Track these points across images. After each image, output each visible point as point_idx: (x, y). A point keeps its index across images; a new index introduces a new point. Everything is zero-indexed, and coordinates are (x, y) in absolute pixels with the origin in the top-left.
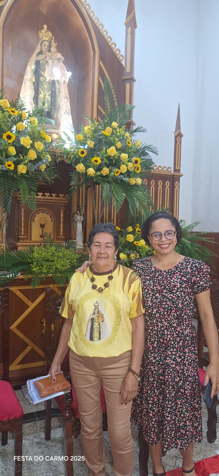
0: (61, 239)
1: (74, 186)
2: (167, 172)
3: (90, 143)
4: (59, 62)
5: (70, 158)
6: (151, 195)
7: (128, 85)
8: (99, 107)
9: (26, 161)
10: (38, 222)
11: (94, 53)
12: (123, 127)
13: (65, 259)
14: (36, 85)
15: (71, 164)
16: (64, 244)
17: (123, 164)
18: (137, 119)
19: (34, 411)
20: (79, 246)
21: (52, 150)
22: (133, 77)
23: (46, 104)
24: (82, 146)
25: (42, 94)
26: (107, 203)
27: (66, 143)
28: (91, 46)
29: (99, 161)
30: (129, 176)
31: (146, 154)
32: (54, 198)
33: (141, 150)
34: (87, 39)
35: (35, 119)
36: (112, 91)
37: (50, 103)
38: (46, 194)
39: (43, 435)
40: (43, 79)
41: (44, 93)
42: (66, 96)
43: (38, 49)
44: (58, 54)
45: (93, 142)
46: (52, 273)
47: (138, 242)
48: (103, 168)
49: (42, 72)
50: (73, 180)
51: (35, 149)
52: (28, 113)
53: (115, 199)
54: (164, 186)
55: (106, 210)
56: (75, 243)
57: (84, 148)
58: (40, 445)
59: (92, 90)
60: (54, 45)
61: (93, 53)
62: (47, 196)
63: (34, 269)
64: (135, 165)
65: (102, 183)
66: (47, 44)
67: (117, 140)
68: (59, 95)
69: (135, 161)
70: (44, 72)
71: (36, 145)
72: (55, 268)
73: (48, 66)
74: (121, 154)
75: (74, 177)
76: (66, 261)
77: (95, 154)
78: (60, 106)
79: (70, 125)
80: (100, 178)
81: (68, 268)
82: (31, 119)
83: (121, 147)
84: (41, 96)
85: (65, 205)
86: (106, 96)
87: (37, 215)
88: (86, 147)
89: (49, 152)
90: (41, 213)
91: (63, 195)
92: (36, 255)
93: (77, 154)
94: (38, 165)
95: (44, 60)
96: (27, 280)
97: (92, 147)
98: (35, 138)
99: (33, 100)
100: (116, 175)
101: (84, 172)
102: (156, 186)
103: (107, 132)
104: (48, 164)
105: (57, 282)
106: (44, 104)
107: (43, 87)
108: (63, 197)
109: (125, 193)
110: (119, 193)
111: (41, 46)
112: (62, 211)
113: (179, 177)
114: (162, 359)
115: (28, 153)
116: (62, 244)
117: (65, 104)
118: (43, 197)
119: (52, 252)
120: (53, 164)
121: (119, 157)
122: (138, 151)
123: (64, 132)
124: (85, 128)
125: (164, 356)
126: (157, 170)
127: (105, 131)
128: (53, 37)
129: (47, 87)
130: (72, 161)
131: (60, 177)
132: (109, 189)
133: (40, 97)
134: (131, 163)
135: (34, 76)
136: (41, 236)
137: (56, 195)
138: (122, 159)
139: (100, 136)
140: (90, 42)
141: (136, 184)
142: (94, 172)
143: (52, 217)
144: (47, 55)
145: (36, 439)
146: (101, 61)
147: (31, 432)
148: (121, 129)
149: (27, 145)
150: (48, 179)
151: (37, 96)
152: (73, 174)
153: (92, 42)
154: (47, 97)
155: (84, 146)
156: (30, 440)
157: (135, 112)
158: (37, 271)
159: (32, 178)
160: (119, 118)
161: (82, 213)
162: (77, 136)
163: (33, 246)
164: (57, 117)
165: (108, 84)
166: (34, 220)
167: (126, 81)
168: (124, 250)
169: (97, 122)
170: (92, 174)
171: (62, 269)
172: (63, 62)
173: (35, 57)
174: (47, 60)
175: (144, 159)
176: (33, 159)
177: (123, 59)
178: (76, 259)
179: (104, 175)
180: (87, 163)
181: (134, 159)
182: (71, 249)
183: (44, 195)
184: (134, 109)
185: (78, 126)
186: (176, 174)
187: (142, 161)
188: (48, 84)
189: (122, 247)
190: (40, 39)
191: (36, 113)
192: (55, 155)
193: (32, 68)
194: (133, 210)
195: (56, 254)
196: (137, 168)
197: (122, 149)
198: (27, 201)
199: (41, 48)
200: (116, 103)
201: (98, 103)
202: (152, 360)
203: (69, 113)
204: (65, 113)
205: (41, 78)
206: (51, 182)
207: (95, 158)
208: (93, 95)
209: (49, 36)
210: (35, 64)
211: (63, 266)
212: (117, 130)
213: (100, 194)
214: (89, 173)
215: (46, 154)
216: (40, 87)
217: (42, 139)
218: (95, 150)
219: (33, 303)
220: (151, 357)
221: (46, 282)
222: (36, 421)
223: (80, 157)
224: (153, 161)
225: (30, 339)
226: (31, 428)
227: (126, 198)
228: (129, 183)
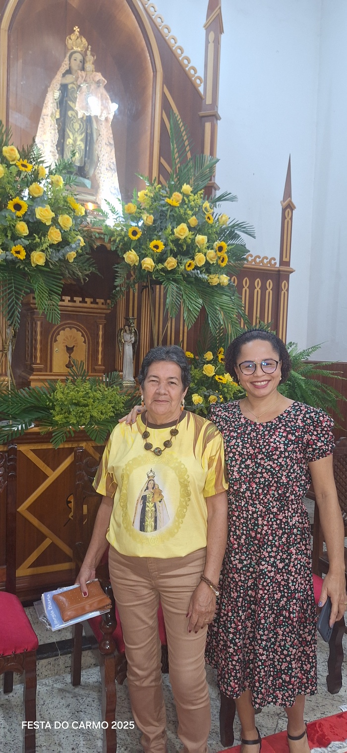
0: (99, 371)
1: (120, 286)
2: (269, 265)
3: (147, 217)
4: (99, 86)
5: (114, 241)
6: (243, 302)
7: (208, 126)
8: (162, 161)
9: (45, 246)
10: (63, 343)
11: (155, 73)
12: (200, 192)
13: (105, 403)
14: (61, 124)
15: (116, 251)
16: (104, 378)
17: (199, 252)
18: (222, 180)
19: (55, 641)
20: (127, 382)
21: (85, 229)
22: (217, 112)
23: (77, 155)
24: (134, 222)
25: (70, 138)
26: (172, 314)
27: (108, 217)
28: (150, 61)
29: (162, 247)
30: (208, 272)
31: (236, 237)
32: (88, 305)
33: (228, 230)
34: (143, 50)
35: (60, 178)
36: (183, 135)
37: (84, 153)
38: (75, 299)
39: (68, 679)
40: (72, 114)
41: (73, 136)
42: (109, 142)
43: (65, 66)
44: (97, 73)
45: (152, 216)
46: (84, 424)
47: (221, 377)
48: (167, 257)
49: (71, 103)
50: (119, 276)
51: (59, 227)
52: (48, 169)
53: (185, 308)
54: (264, 288)
55: (171, 325)
56: (122, 377)
57: (138, 226)
58: (64, 693)
59: (151, 133)
60: (90, 59)
61: (152, 73)
62: (78, 302)
63: (57, 418)
64: (219, 254)
65: (165, 282)
66: (79, 57)
67: (190, 212)
68: (97, 139)
69: (219, 247)
70: (74, 102)
71: (60, 219)
72: (89, 416)
73: (81, 94)
74: (196, 236)
75: (121, 272)
76: (107, 406)
77: (155, 235)
78: (99, 157)
79: (115, 189)
80: (162, 273)
81: (111, 417)
82: (53, 178)
83: (196, 224)
84: (69, 141)
85: (105, 317)
86: (173, 142)
87: (62, 332)
88: (140, 224)
89: (81, 232)
90: (68, 329)
91: (102, 301)
92: (59, 396)
93: (126, 235)
94: (63, 251)
95: (75, 83)
96: (44, 434)
97: (151, 224)
98: (59, 208)
99: (55, 147)
100: (189, 269)
101: (137, 264)
102: (252, 288)
103: (174, 200)
104: (80, 251)
105: (93, 439)
106: (74, 155)
107: (73, 128)
108: (103, 304)
109: (202, 299)
110: (193, 298)
111: (70, 60)
112: (101, 326)
113: (288, 273)
114: (253, 563)
115: (47, 232)
116: (101, 378)
117: (107, 155)
118: (70, 304)
119: (85, 391)
120: (88, 251)
121: (193, 240)
122: (223, 231)
123: (106, 201)
124: (139, 194)
125: (256, 559)
126: (253, 263)
127: (172, 198)
128: (90, 47)
129: (78, 127)
130: (118, 247)
131: (98, 271)
132: (176, 292)
133: (68, 143)
134: (213, 251)
135: (57, 108)
136: (67, 366)
137: (92, 300)
138: (198, 244)
139: (164, 207)
140: (148, 55)
141: (219, 284)
142: (153, 264)
143: (85, 335)
144: (80, 77)
145: (58, 684)
146: (166, 85)
147: (50, 673)
148: (196, 196)
149: (46, 219)
150: (80, 274)
151: (62, 141)
152: (120, 267)
153: (152, 55)
154: (78, 143)
155: (137, 223)
156: (48, 686)
157: (218, 167)
158: (62, 421)
159: (54, 274)
160: (193, 178)
161: (133, 329)
162: (126, 206)
163: (55, 381)
164: (94, 176)
165: (175, 125)
166: (56, 341)
167: (206, 118)
168: (199, 389)
169: (158, 184)
170: (150, 267)
171: (100, 419)
172: (105, 87)
173: (60, 79)
174: (79, 84)
175: (232, 244)
176: (56, 243)
177: (201, 83)
178: (123, 403)
179: (169, 269)
180: (142, 250)
181: (217, 244)
182: (114, 386)
183: (72, 301)
184: (217, 165)
185: (127, 191)
186: (283, 268)
187: (230, 247)
188: (80, 122)
189: (196, 385)
190: (69, 49)
191: (61, 168)
192: (91, 237)
193: (55, 95)
194: (214, 325)
195: (91, 395)
196: (222, 259)
197: (198, 228)
198: (46, 309)
199: (69, 64)
200: (189, 154)
201: (161, 154)
202: (236, 565)
203: (114, 170)
204: (107, 169)
205: (70, 113)
206: (85, 280)
207: (154, 242)
208: (152, 141)
209: (83, 45)
210: (60, 89)
211: (102, 413)
212: (191, 198)
213: (162, 300)
214: (145, 266)
215: (77, 235)
216: (68, 127)
217: (70, 210)
218: (155, 229)
219: (54, 471)
220: (235, 559)
221: (76, 439)
222: (57, 655)
223: (131, 241)
224: (248, 247)
225: (48, 527)
226: (49, 666)
227: (203, 307)
228: (209, 283)
